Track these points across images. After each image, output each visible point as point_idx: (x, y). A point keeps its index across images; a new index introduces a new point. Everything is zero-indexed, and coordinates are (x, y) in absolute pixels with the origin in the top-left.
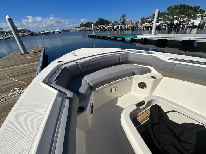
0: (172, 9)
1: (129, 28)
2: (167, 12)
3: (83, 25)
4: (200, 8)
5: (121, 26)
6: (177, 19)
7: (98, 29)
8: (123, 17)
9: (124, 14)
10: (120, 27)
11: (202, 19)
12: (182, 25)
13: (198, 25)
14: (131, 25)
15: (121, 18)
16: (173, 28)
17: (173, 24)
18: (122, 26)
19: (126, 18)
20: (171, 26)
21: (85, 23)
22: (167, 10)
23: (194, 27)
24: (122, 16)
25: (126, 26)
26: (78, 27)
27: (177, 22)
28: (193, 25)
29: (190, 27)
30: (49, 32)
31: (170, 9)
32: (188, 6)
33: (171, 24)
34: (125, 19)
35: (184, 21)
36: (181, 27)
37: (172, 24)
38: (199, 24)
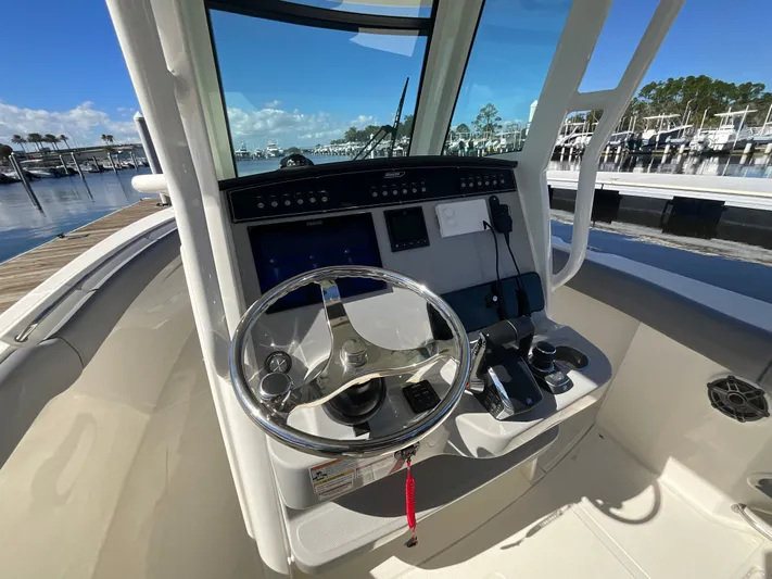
0: (660, 92)
1: (496, 149)
2: (641, 99)
3: (353, 136)
4: (765, 91)
5: (471, 144)
6: (654, 125)
7: (399, 148)
8: (488, 115)
9: (490, 105)
10: (467, 145)
11: (736, 128)
12: (667, 147)
13: (720, 148)
14: (503, 141)
15: (479, 118)
16: (640, 153)
17: (639, 142)
18: (475, 143)
19: (497, 115)
20: (631, 148)
21: (361, 128)
22: (641, 95)
23: (707, 153)
24: (483, 110)
25: (488, 144)
26: (338, 142)
27: (654, 137)
28: (706, 147)
29: (696, 154)
30: (248, 154)
31: (653, 92)
32: (719, 83)
33: (631, 142)
34: (493, 119)
35: (674, 135)
36: (666, 151)
37: (634, 142)
38: (726, 145)
